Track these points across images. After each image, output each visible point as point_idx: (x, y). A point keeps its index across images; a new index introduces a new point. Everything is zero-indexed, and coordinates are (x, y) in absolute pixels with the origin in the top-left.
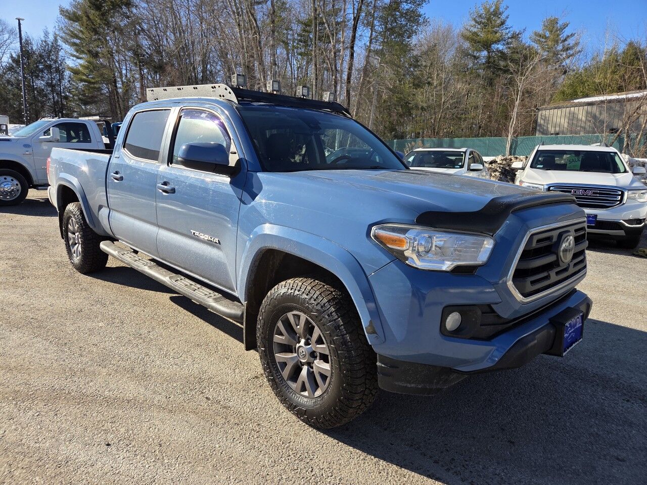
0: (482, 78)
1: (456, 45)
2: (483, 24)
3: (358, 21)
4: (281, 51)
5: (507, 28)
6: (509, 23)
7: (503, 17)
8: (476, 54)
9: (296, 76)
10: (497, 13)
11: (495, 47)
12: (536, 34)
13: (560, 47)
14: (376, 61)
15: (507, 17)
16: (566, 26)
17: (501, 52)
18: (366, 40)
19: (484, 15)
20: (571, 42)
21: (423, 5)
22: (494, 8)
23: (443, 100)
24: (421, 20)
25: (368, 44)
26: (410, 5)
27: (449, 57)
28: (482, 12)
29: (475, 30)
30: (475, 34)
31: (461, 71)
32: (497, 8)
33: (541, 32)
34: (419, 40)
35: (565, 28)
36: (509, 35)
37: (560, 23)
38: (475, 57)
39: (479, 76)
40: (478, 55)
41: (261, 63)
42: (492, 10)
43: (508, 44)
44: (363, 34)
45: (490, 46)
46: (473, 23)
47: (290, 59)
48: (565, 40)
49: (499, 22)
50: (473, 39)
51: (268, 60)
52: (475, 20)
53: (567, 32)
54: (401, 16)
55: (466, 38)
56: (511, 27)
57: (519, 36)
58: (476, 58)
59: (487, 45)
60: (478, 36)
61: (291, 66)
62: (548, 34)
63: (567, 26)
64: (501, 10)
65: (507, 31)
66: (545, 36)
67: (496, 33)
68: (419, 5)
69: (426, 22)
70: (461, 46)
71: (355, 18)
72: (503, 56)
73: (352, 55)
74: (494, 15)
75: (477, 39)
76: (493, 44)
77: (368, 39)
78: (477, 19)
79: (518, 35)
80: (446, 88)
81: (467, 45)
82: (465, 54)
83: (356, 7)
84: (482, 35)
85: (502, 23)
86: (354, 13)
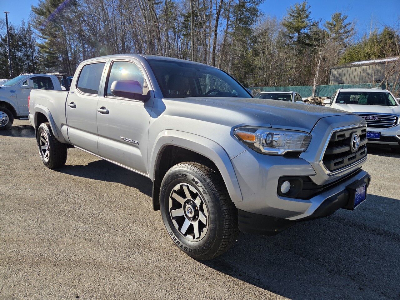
0: (295, 50)
1: (279, 30)
2: (295, 16)
3: (219, 14)
4: (171, 33)
7: (307, 12)
9: (180, 49)
10: (303, 10)
11: (302, 31)
12: (328, 23)
13: (342, 31)
14: (230, 39)
15: (310, 13)
16: (346, 18)
17: (306, 34)
18: (225, 26)
19: (296, 11)
20: (349, 27)
21: (260, 4)
22: (302, 7)
23: (271, 64)
24: (259, 13)
25: (226, 28)
26: (252, 4)
27: (274, 37)
28: (295, 9)
29: (291, 20)
30: (290, 23)
31: (281, 45)
32: (304, 7)
33: (331, 21)
34: (257, 27)
35: (345, 19)
36: (311, 24)
37: (342, 16)
38: (290, 37)
39: (293, 48)
40: (292, 36)
41: (159, 40)
42: (300, 8)
43: (310, 29)
44: (223, 22)
45: (300, 31)
46: (289, 16)
47: (177, 39)
48: (345, 27)
49: (305, 15)
50: (289, 26)
51: (163, 39)
52: (290, 14)
53: (346, 22)
54: (246, 11)
55: (286, 26)
57: (318, 24)
58: (291, 37)
59: (298, 30)
60: (292, 24)
61: (177, 43)
62: (335, 23)
64: (306, 8)
65: (310, 21)
66: (333, 24)
67: (303, 22)
68: (257, 4)
69: (262, 15)
70: (281, 31)
71: (217, 13)
72: (308, 37)
73: (216, 35)
74: (302, 11)
75: (292, 26)
76: (301, 29)
78: (292, 14)
79: (316, 23)
80: (273, 56)
81: (285, 30)
82: (285, 35)
83: (218, 6)
84: (295, 24)
85: (307, 17)
86: (217, 10)
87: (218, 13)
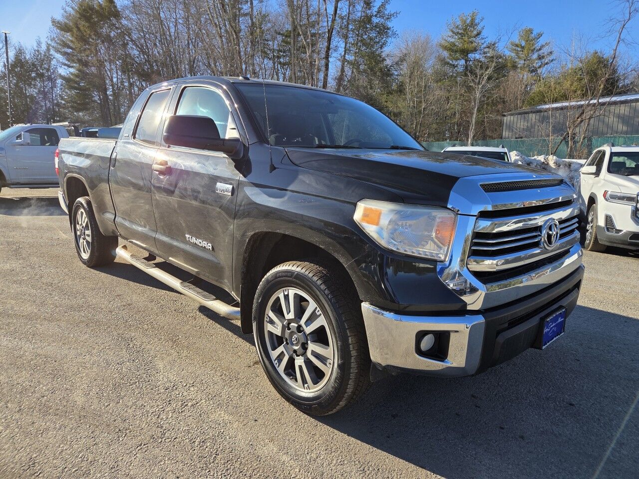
1: (436, 54)
2: (460, 34)
3: (332, 33)
5: (482, 39)
6: (484, 34)
7: (479, 28)
8: (455, 63)
10: (473, 24)
11: (472, 56)
12: (513, 44)
13: (535, 56)
15: (483, 28)
16: (540, 35)
17: (479, 61)
18: (341, 50)
19: (460, 26)
20: (545, 51)
21: (391, 19)
22: (470, 19)
23: (423, 107)
24: (390, 32)
25: (343, 53)
26: (379, 19)
27: (430, 65)
28: (459, 23)
29: (453, 40)
30: (453, 44)
31: (440, 77)
32: (473, 20)
33: (517, 42)
34: (389, 52)
35: (539, 38)
36: (485, 45)
37: (535, 33)
42: (468, 22)
43: (485, 53)
44: (338, 45)
45: (467, 56)
46: (451, 34)
48: (540, 49)
49: (475, 32)
50: (451, 49)
52: (452, 31)
53: (542, 41)
54: (372, 29)
55: (445, 48)
56: (487, 37)
57: (496, 45)
58: (454, 66)
59: (464, 54)
60: (456, 45)
62: (523, 43)
63: (542, 35)
64: (477, 21)
65: (483, 41)
66: (521, 45)
67: (472, 43)
68: (388, 18)
69: (394, 34)
70: (440, 56)
72: (481, 65)
73: (327, 66)
74: (470, 27)
75: (455, 48)
76: (470, 53)
77: (344, 49)
78: (454, 30)
81: (446, 54)
82: (444, 62)
83: (330, 20)
84: (459, 45)
85: (478, 34)
86: (328, 26)
87: (330, 32)
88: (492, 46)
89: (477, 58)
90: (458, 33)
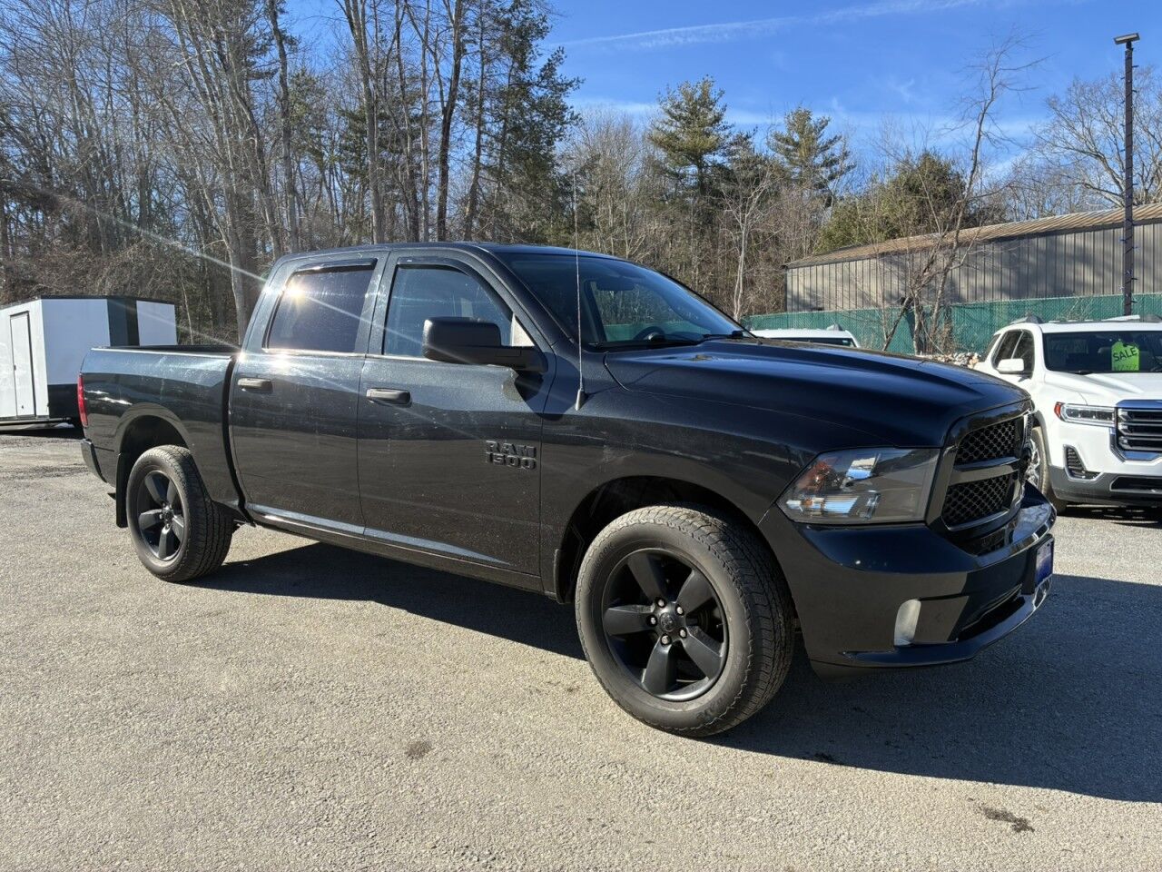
0: (694, 212)
1: (640, 155)
2: (684, 119)
3: (451, 114)
4: (307, 166)
5: (725, 128)
6: (727, 119)
7: (717, 109)
8: (679, 170)
9: (340, 211)
10: (706, 102)
11: (709, 158)
12: (777, 137)
13: (819, 160)
14: (489, 187)
15: (724, 110)
16: (824, 124)
17: (720, 167)
18: (471, 147)
19: (683, 104)
20: (836, 150)
21: (568, 91)
22: (700, 92)
23: (628, 253)
24: (567, 116)
25: (474, 153)
26: (546, 90)
27: (633, 172)
28: (680, 98)
29: (672, 129)
30: (673, 136)
31: (656, 200)
32: (705, 93)
33: (785, 133)
34: (567, 149)
35: (823, 127)
36: (731, 139)
37: (815, 119)
38: (677, 175)
39: (687, 208)
40: (681, 171)
41: (265, 189)
42: (697, 96)
43: (731, 153)
44: (464, 137)
45: (701, 158)
46: (668, 117)
47: (328, 180)
48: (826, 148)
49: (710, 116)
50: (669, 143)
51: (278, 180)
52: (669, 112)
53: (827, 135)
54: (533, 106)
55: (659, 144)
56: (733, 126)
57: (750, 140)
58: (679, 177)
59: (695, 156)
60: (678, 139)
61: (330, 193)
62: (796, 138)
63: (827, 124)
64: (712, 97)
65: (727, 132)
66: (793, 140)
67: (708, 135)
68: (561, 90)
69: (575, 119)
70: (651, 157)
71: (445, 111)
72: (727, 175)
73: (444, 175)
74: (703, 105)
75: (677, 144)
76: (705, 153)
77: (474, 145)
78: (673, 111)
79: (745, 139)
80: (632, 230)
81: (661, 155)
82: (659, 169)
83: (446, 90)
84: (685, 139)
85: (717, 119)
86: (442, 101)
87: (448, 112)
88: (743, 141)
89: (719, 162)
90: (680, 117)
